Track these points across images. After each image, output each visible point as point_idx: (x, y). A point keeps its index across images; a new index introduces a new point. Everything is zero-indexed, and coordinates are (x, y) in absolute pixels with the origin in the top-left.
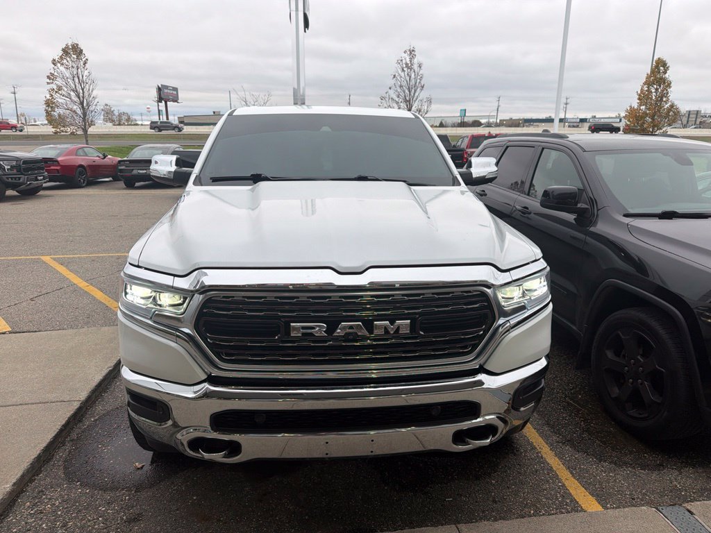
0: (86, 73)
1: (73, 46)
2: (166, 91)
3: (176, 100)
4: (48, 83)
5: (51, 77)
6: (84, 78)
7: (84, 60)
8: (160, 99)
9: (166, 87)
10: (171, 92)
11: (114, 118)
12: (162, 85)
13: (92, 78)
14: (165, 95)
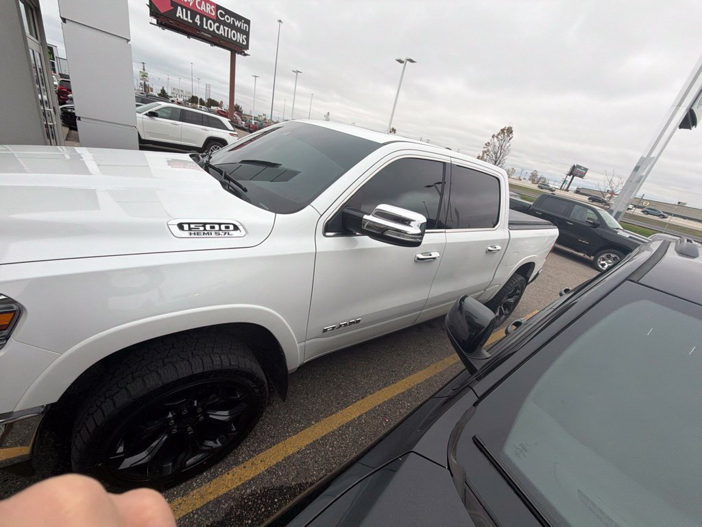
0: (508, 145)
1: (508, 128)
2: (578, 169)
3: (582, 176)
4: (484, 148)
5: (488, 144)
6: (505, 147)
7: (511, 137)
8: (570, 174)
9: (580, 167)
10: (582, 171)
11: (536, 179)
12: (577, 165)
13: (509, 148)
14: (575, 172)
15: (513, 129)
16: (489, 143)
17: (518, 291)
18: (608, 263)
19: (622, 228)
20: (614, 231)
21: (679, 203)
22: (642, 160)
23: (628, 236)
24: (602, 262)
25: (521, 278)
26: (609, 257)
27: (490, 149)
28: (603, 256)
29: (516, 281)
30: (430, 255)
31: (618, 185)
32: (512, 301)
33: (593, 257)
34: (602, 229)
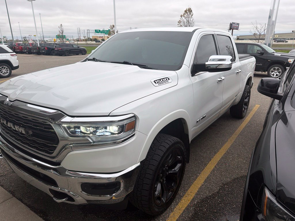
0: (192, 19)
1: (189, 9)
2: (234, 25)
3: (237, 29)
4: (178, 24)
6: (191, 21)
7: (192, 14)
8: (231, 29)
9: (234, 23)
10: (236, 25)
12: (232, 23)
13: (193, 21)
14: (233, 27)
15: (192, 9)
16: (180, 21)
17: (249, 94)
18: (276, 73)
19: (275, 52)
20: (272, 54)
21: (293, 31)
22: (271, 12)
23: (279, 55)
24: (272, 73)
25: (248, 86)
26: (275, 69)
27: (182, 24)
28: (272, 70)
29: (247, 88)
30: (221, 78)
31: (261, 28)
32: (247, 101)
33: (266, 73)
34: (265, 55)
